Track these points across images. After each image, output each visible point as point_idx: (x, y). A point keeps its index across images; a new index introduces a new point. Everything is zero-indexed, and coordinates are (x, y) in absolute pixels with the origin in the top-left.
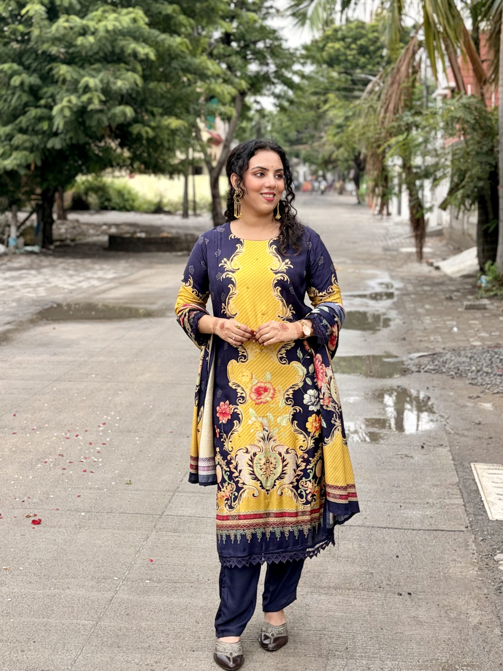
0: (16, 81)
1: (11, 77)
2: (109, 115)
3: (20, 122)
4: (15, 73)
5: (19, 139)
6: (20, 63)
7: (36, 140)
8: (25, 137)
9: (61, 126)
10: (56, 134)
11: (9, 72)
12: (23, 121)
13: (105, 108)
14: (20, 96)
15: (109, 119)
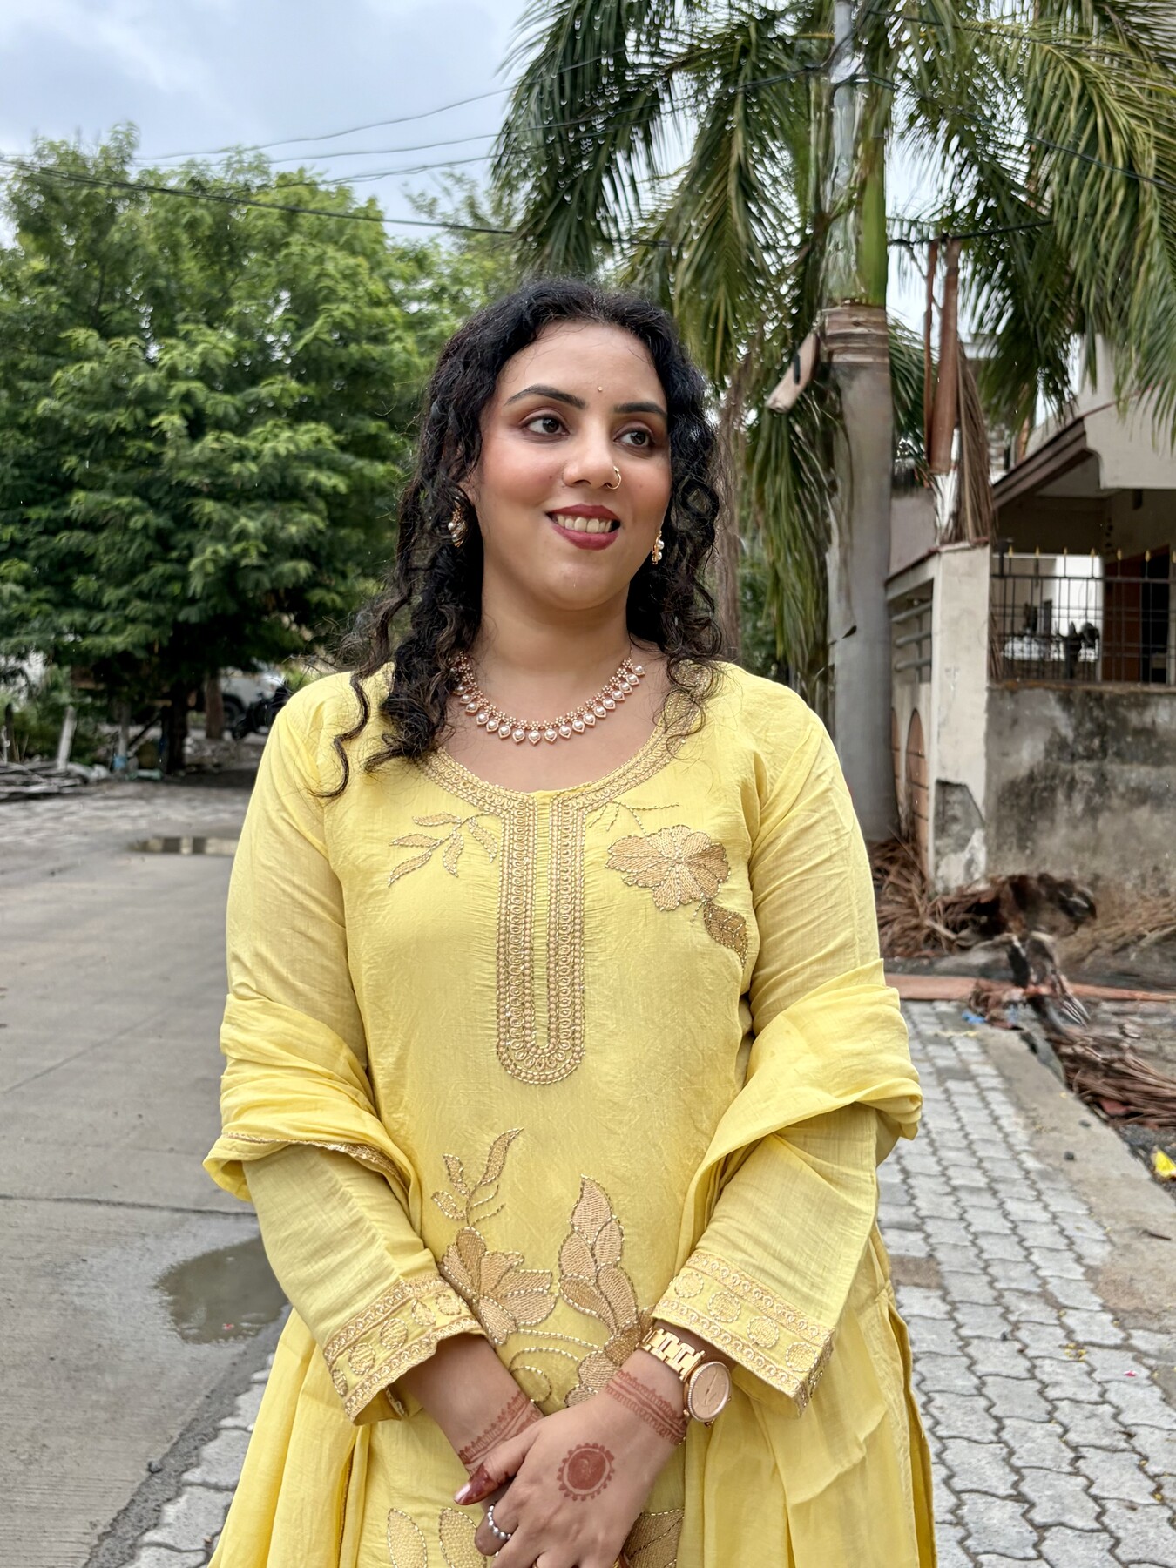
0: (137, 522)
1: (131, 515)
2: (273, 574)
3: (141, 582)
4: (136, 511)
6: (144, 497)
7: (162, 609)
8: (146, 605)
9: (199, 589)
10: (192, 601)
11: (128, 509)
12: (145, 580)
13: (266, 563)
14: (141, 545)
15: (272, 581)
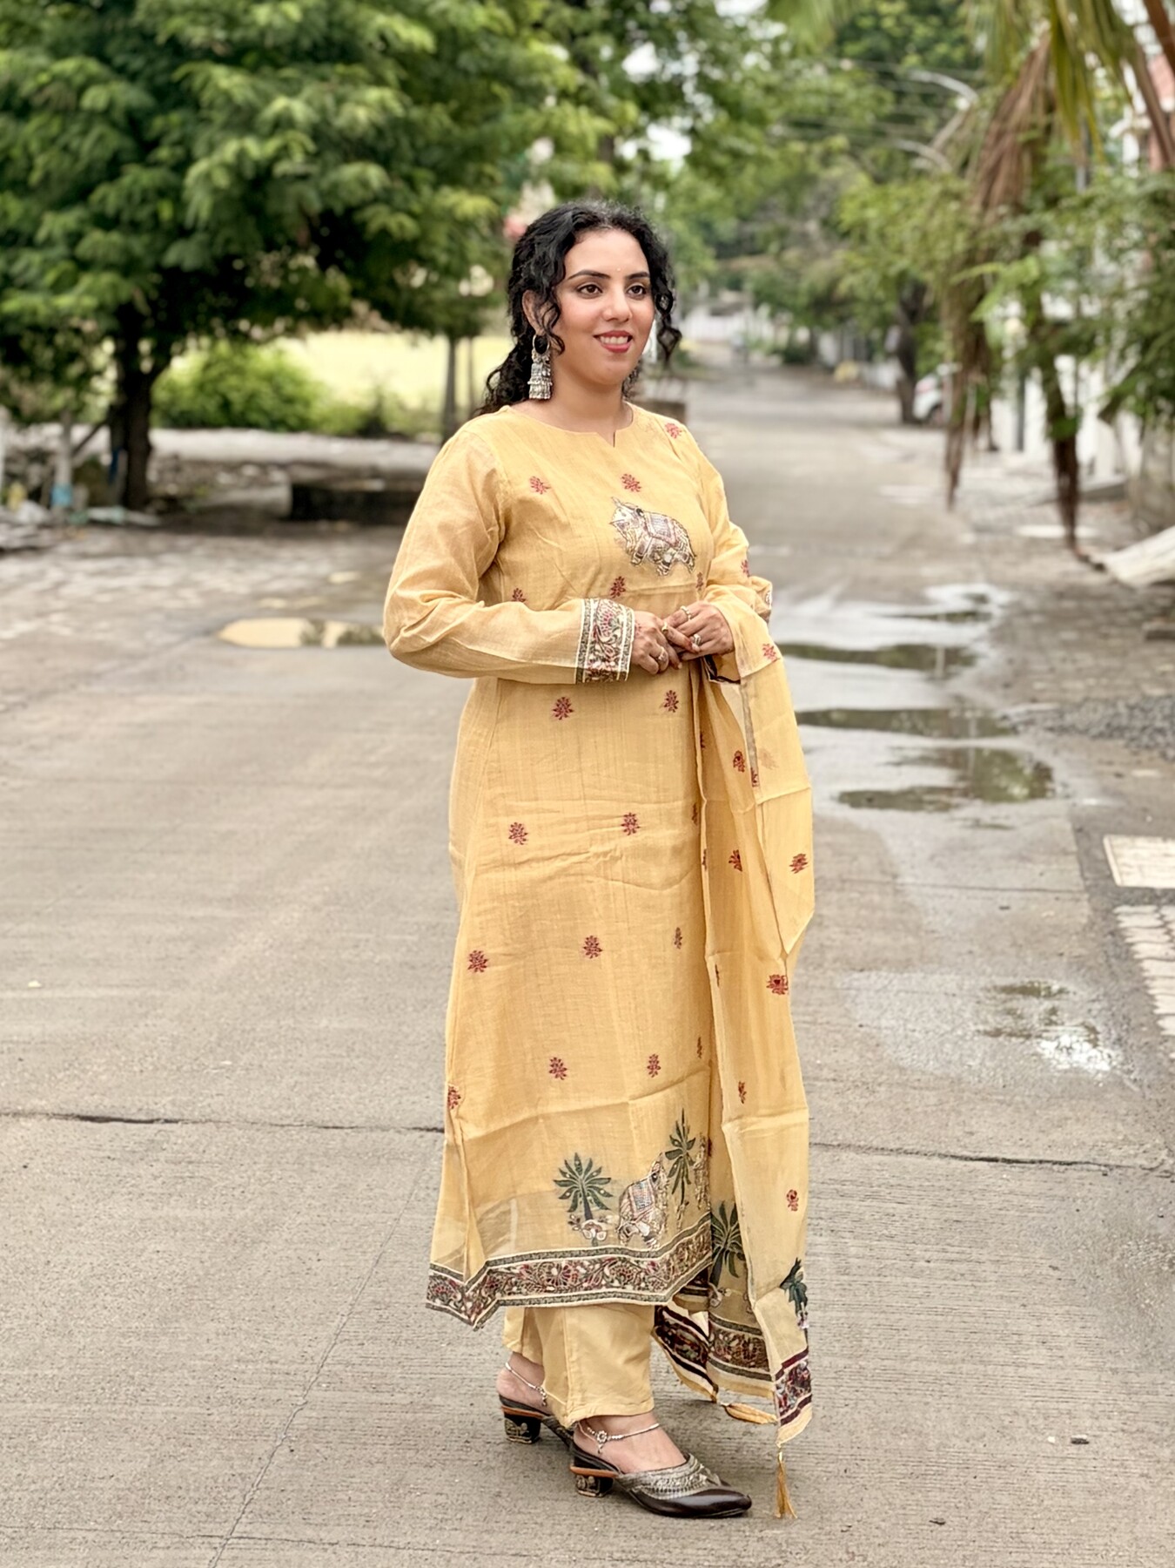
0: (95, 98)
1: (81, 91)
2: (325, 184)
3: (103, 200)
4: (91, 81)
5: (97, 241)
6: (102, 58)
7: (138, 245)
8: (115, 237)
9: (205, 213)
10: (192, 231)
11: (79, 79)
12: (109, 196)
13: (314, 169)
14: (101, 138)
15: (323, 197)
